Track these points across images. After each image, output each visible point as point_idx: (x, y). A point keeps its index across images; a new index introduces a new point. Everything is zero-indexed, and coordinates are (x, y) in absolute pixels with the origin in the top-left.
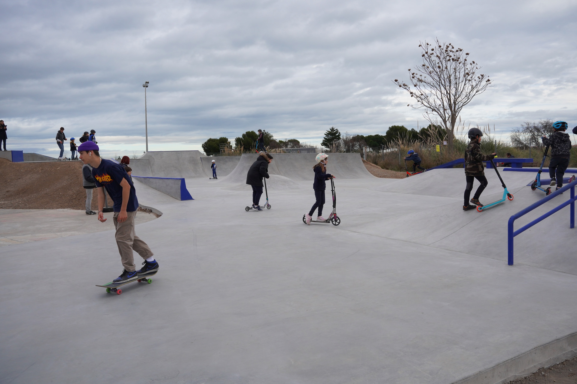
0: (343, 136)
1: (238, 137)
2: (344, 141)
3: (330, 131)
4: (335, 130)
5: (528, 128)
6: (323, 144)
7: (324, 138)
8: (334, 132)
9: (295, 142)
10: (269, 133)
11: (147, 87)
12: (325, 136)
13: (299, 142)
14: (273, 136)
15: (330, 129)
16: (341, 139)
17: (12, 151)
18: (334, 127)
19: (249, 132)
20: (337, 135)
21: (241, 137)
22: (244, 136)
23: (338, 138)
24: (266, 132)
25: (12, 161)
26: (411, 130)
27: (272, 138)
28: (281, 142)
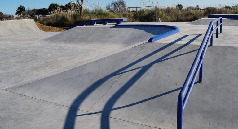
2: (27, 12)
4: (22, 7)
5: (113, 3)
6: (16, 14)
12: (17, 10)
13: (3, 13)
23: (24, 10)
26: (60, 5)
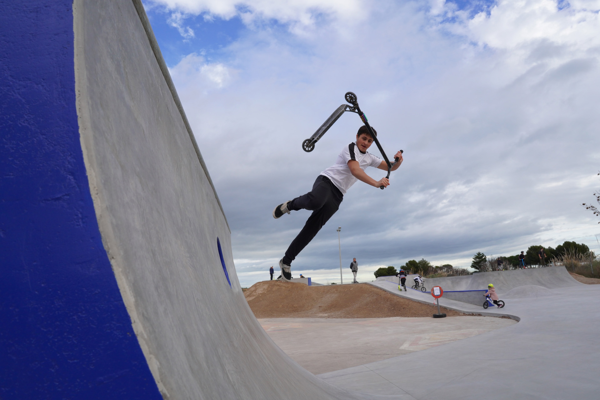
0: (488, 257)
1: (402, 265)
2: (489, 261)
3: (477, 255)
4: (481, 255)
6: (473, 266)
7: (473, 261)
8: (481, 256)
9: (449, 267)
10: (426, 260)
11: (340, 231)
12: (474, 259)
13: (452, 266)
14: (430, 262)
15: (477, 254)
16: (487, 261)
17: (308, 278)
18: (480, 252)
19: (411, 261)
20: (483, 258)
21: (405, 265)
22: (407, 264)
23: (485, 260)
24: (424, 260)
25: (308, 285)
26: (548, 248)
27: (429, 265)
28: (437, 267)
